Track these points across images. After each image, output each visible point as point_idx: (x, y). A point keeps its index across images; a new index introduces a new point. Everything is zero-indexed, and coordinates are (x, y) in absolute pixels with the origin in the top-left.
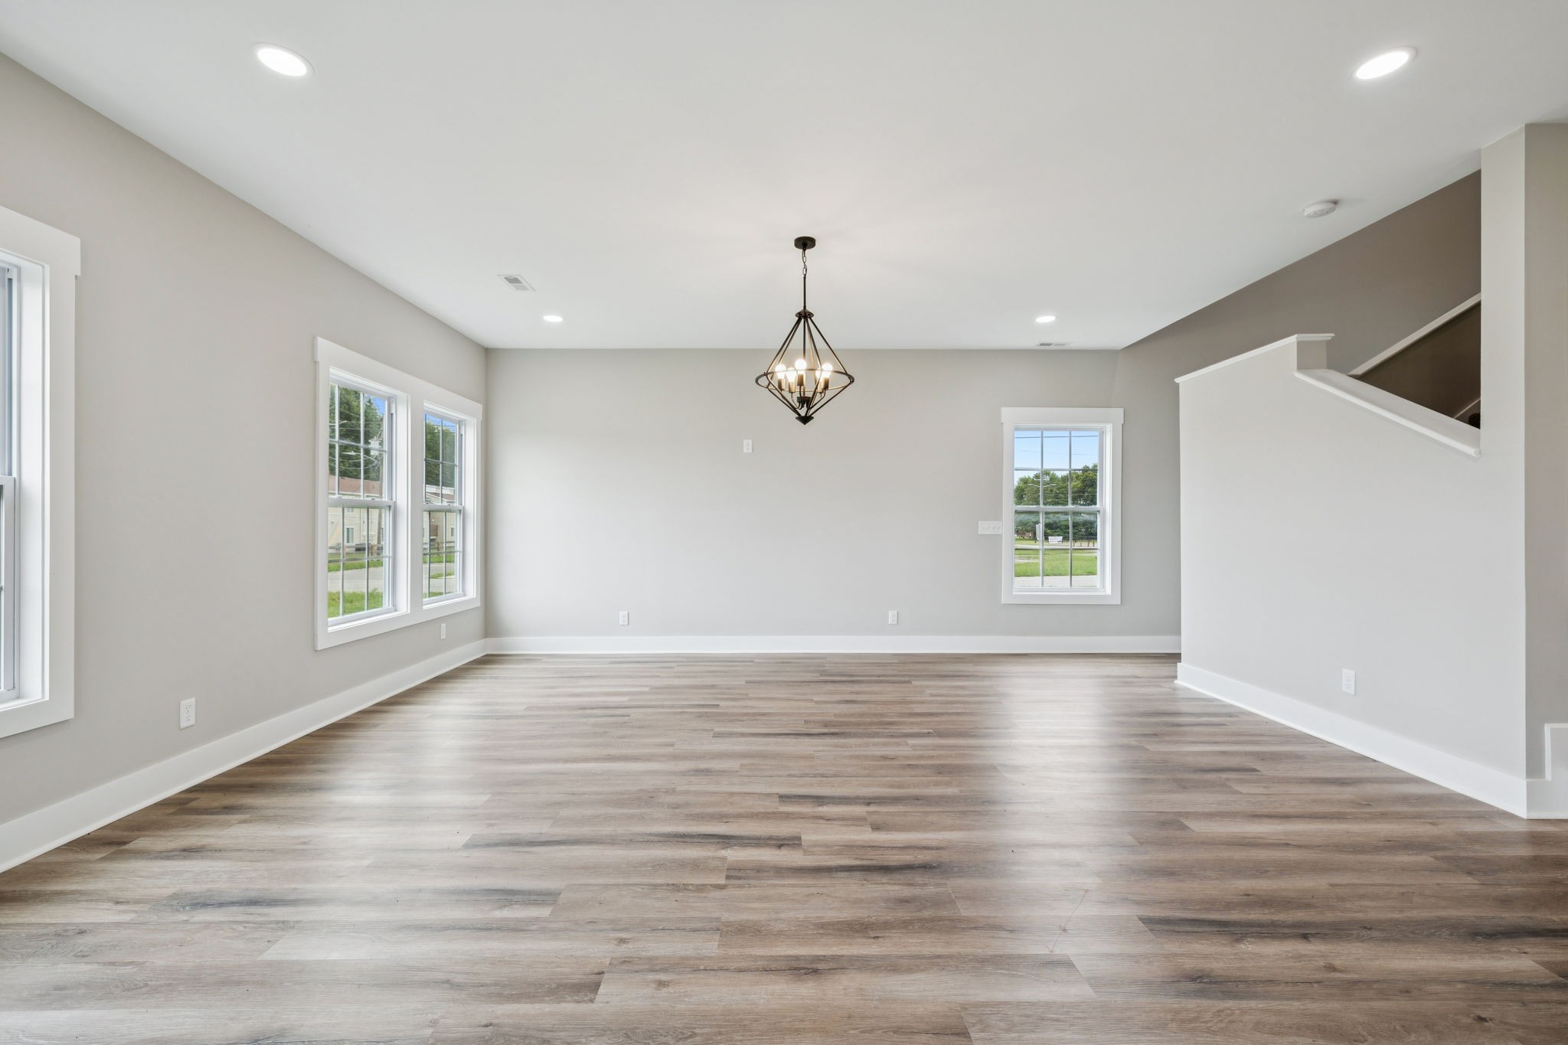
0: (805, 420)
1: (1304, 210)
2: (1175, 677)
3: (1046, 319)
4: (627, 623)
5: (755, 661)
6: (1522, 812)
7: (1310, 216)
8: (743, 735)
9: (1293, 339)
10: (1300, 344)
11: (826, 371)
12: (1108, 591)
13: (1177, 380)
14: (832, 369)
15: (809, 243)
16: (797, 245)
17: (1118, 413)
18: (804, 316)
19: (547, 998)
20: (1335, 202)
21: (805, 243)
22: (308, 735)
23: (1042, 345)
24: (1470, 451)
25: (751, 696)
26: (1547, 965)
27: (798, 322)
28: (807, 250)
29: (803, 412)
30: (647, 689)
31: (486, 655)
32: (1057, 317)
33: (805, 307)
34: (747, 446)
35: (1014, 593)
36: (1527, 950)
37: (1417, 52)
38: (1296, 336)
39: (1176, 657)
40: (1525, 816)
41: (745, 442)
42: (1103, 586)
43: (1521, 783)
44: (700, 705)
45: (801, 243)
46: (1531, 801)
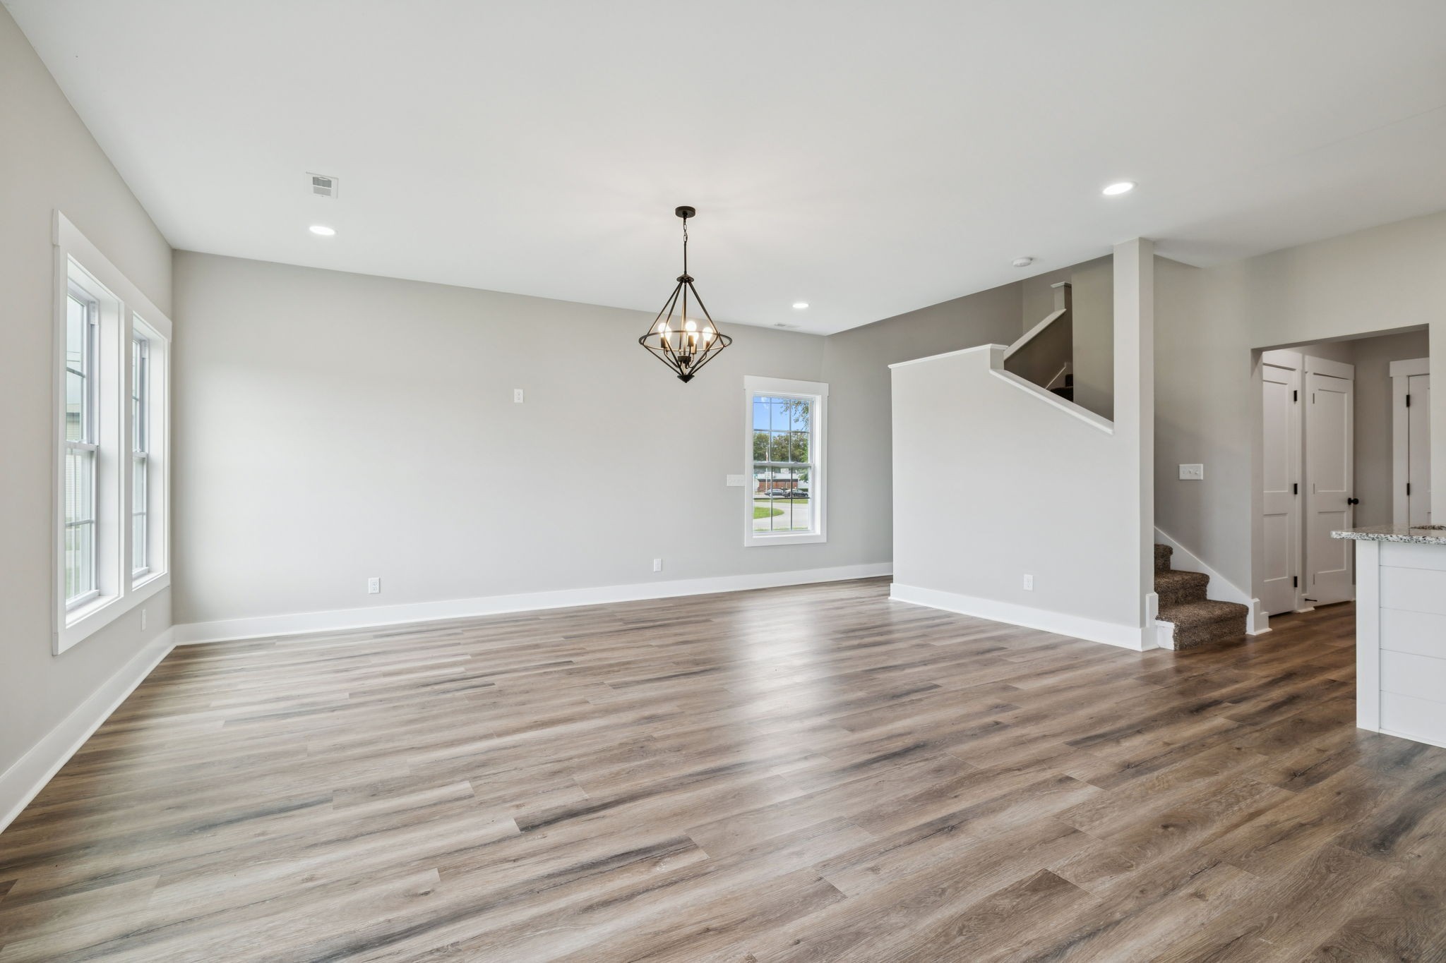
0: (686, 378)
1: (1012, 262)
2: (889, 595)
3: (801, 306)
4: (378, 591)
5: (541, 618)
6: (1137, 646)
7: (1016, 266)
8: (638, 683)
9: (989, 346)
10: (992, 350)
11: (708, 334)
12: (818, 531)
13: (890, 366)
14: (712, 332)
15: (688, 212)
16: (677, 214)
17: (825, 387)
18: (685, 280)
19: (810, 909)
20: (1031, 259)
21: (685, 212)
22: (56, 776)
23: (779, 325)
24: (1109, 431)
25: (588, 649)
26: (1230, 718)
27: (679, 287)
28: (687, 219)
29: (686, 371)
30: (469, 657)
31: (177, 648)
32: (809, 305)
33: (685, 272)
34: (518, 395)
35: (754, 537)
36: (1216, 713)
37: (1136, 185)
38: (991, 345)
39: (888, 579)
40: (1141, 650)
41: (516, 391)
42: (813, 528)
43: (1138, 631)
44: (550, 664)
45: (681, 212)
46: (1144, 641)
